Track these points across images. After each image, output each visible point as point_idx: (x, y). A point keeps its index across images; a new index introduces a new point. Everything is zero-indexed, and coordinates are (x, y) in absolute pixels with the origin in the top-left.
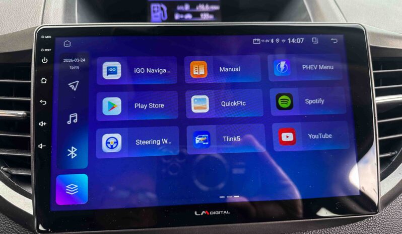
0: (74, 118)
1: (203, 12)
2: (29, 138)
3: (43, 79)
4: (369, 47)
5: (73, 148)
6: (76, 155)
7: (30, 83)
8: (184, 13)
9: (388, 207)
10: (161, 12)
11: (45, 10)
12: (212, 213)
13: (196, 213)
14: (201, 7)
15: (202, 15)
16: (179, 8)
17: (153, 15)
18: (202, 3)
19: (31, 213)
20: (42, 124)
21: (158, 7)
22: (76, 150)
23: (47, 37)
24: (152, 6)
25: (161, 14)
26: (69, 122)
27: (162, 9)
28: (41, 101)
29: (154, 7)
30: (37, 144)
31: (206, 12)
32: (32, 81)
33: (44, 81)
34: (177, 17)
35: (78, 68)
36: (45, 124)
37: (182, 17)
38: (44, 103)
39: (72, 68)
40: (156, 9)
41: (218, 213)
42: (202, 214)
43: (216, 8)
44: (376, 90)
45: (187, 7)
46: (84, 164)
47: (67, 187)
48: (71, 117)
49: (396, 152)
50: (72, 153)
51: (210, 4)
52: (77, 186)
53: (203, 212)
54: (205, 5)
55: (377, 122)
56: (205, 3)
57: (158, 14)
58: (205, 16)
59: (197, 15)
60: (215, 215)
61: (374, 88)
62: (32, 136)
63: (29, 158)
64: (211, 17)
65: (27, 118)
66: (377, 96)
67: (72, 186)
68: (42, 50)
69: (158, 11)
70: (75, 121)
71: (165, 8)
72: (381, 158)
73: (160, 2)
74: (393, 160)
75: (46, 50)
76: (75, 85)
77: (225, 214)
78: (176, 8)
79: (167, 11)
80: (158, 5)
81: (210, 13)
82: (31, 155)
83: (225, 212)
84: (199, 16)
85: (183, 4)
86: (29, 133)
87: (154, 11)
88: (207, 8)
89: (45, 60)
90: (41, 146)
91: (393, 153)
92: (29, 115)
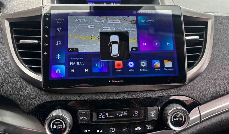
0: (59, 43)
2: (41, 52)
3: (46, 26)
4: (182, 16)
5: (59, 54)
6: (60, 57)
7: (41, 30)
9: (192, 83)
12: (116, 81)
13: (110, 81)
18: (112, 2)
19: (41, 81)
20: (46, 44)
22: (60, 55)
26: (57, 44)
28: (45, 35)
30: (43, 53)
32: (42, 27)
33: (46, 27)
35: (61, 22)
36: (47, 44)
38: (47, 36)
39: (58, 22)
41: (119, 81)
46: (64, 61)
47: (56, 70)
48: (58, 42)
50: (58, 56)
51: (116, 3)
52: (60, 70)
53: (113, 81)
55: (186, 48)
60: (117, 82)
61: (184, 34)
63: (41, 60)
67: (58, 70)
70: (60, 44)
74: (195, 65)
76: (59, 29)
80: (91, 3)
83: (121, 81)
85: (103, 3)
89: (47, 19)
90: (45, 53)
91: (195, 62)
92: (39, 43)
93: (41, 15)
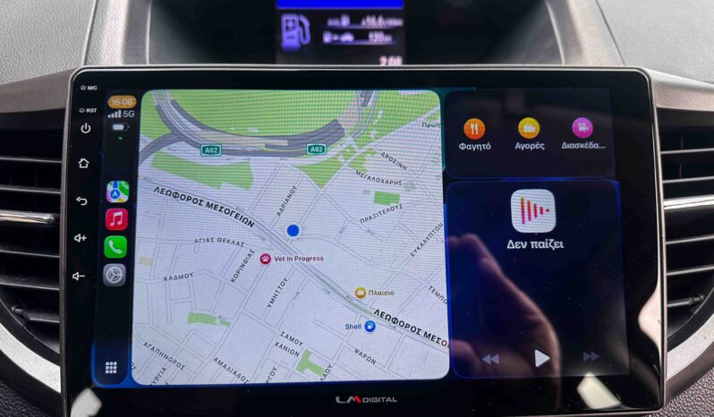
1: (374, 30)
2: (58, 260)
3: (82, 160)
4: (655, 111)
7: (59, 166)
8: (340, 31)
9: (681, 397)
10: (299, 29)
11: (93, 34)
12: (366, 400)
13: (337, 399)
14: (370, 22)
15: (371, 36)
16: (331, 23)
17: (285, 34)
18: (371, 13)
19: (58, 390)
20: (79, 238)
21: (294, 21)
23: (90, 88)
24: (285, 18)
25: (299, 33)
27: (301, 24)
28: (78, 199)
29: (287, 21)
30: (70, 272)
31: (378, 30)
32: (64, 162)
33: (84, 163)
34: (327, 38)
36: (84, 238)
37: (336, 38)
38: (83, 202)
40: (291, 24)
41: (376, 400)
42: (348, 401)
43: (396, 23)
44: (665, 186)
45: (345, 21)
49: (702, 297)
51: (387, 15)
53: (351, 398)
54: (377, 18)
55: (664, 243)
56: (377, 14)
57: (295, 33)
58: (377, 39)
59: (362, 34)
60: (369, 403)
61: (661, 182)
62: (62, 256)
63: (57, 293)
64: (388, 39)
65: (54, 226)
66: (667, 196)
68: (81, 111)
69: (294, 28)
71: (306, 23)
72: (669, 309)
73: (298, 13)
74: (696, 312)
75: (88, 110)
77: (389, 402)
78: (326, 22)
79: (311, 28)
80: (295, 18)
81: (386, 31)
82: (59, 288)
83: (389, 399)
84: (367, 38)
85: (338, 15)
86: (57, 251)
87: (287, 28)
88: (381, 23)
89: (86, 128)
90: (77, 276)
91: (697, 299)
92: (57, 220)
93: (63, 111)
